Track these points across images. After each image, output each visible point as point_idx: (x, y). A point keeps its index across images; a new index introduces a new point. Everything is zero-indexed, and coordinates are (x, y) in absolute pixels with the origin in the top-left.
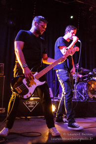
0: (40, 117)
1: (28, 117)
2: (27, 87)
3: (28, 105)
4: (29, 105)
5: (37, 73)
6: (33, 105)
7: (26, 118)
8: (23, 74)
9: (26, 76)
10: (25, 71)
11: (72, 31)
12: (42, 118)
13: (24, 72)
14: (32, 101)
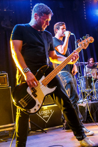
0: (58, 127)
1: (44, 130)
2: (33, 97)
3: (42, 116)
4: (44, 115)
5: (43, 78)
6: (48, 114)
7: (42, 130)
8: (25, 81)
9: (28, 84)
10: (27, 77)
11: (61, 27)
12: (60, 128)
13: (26, 79)
14: (46, 110)
